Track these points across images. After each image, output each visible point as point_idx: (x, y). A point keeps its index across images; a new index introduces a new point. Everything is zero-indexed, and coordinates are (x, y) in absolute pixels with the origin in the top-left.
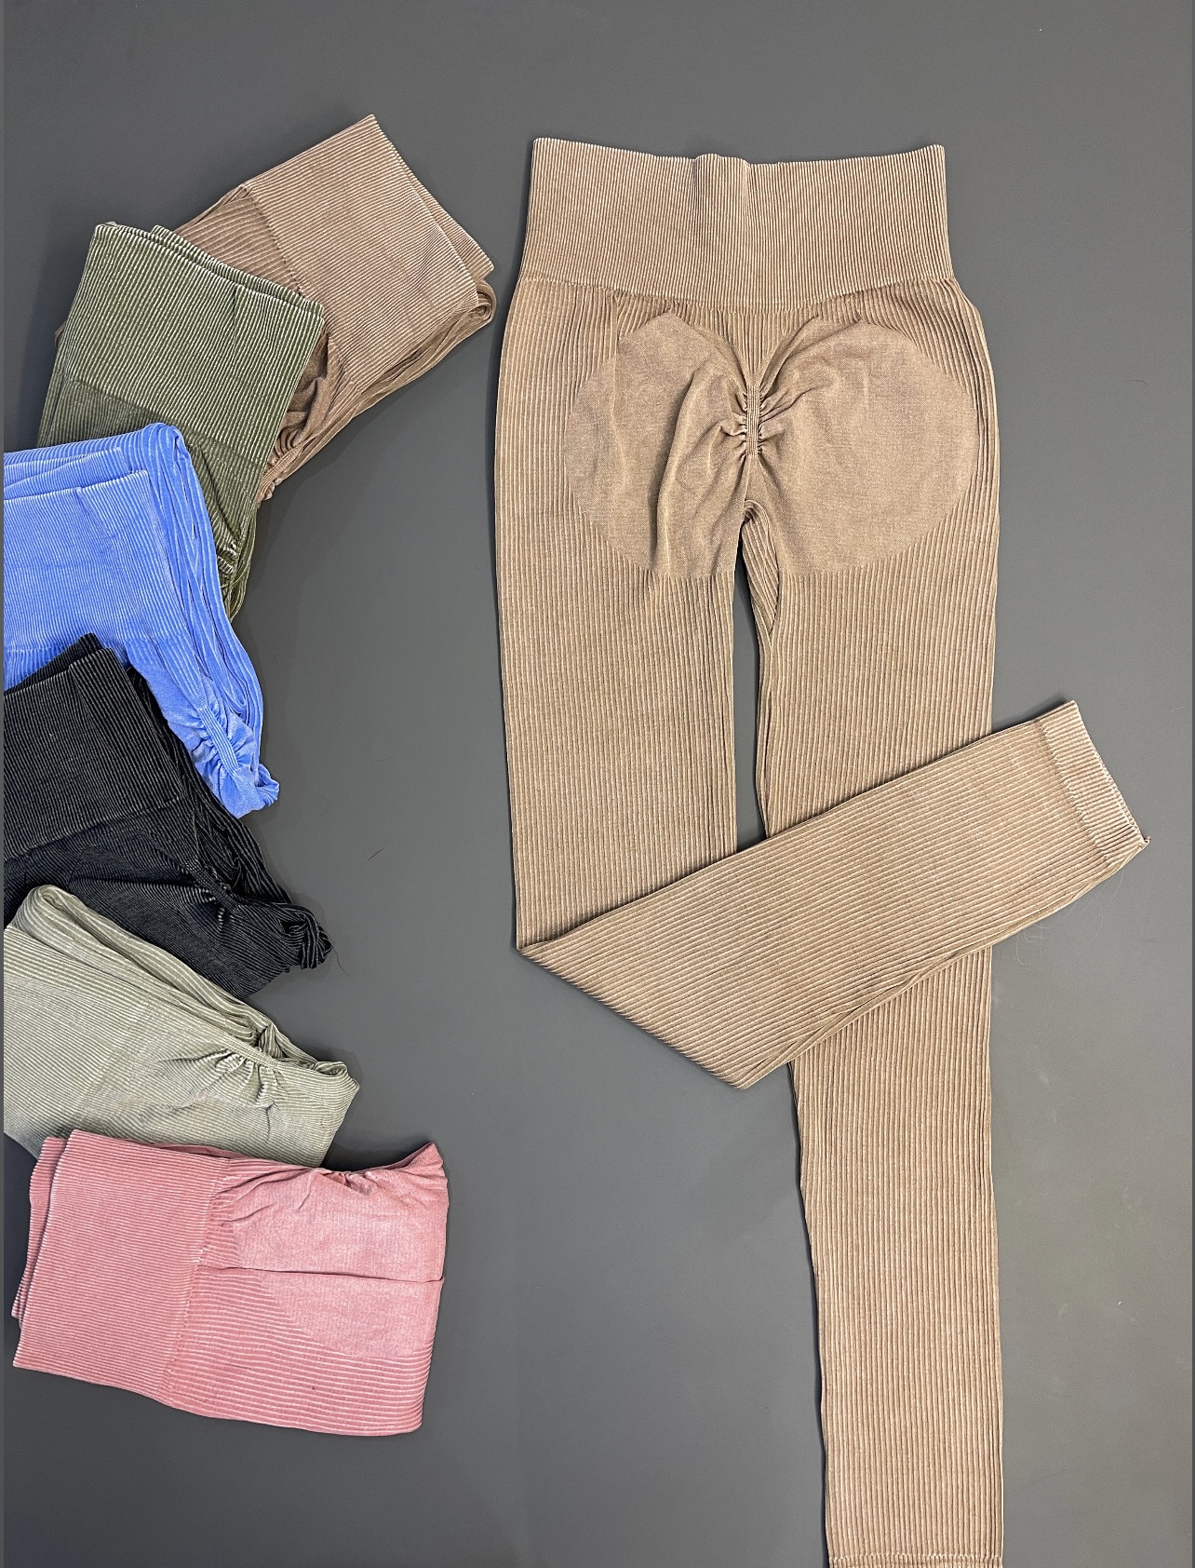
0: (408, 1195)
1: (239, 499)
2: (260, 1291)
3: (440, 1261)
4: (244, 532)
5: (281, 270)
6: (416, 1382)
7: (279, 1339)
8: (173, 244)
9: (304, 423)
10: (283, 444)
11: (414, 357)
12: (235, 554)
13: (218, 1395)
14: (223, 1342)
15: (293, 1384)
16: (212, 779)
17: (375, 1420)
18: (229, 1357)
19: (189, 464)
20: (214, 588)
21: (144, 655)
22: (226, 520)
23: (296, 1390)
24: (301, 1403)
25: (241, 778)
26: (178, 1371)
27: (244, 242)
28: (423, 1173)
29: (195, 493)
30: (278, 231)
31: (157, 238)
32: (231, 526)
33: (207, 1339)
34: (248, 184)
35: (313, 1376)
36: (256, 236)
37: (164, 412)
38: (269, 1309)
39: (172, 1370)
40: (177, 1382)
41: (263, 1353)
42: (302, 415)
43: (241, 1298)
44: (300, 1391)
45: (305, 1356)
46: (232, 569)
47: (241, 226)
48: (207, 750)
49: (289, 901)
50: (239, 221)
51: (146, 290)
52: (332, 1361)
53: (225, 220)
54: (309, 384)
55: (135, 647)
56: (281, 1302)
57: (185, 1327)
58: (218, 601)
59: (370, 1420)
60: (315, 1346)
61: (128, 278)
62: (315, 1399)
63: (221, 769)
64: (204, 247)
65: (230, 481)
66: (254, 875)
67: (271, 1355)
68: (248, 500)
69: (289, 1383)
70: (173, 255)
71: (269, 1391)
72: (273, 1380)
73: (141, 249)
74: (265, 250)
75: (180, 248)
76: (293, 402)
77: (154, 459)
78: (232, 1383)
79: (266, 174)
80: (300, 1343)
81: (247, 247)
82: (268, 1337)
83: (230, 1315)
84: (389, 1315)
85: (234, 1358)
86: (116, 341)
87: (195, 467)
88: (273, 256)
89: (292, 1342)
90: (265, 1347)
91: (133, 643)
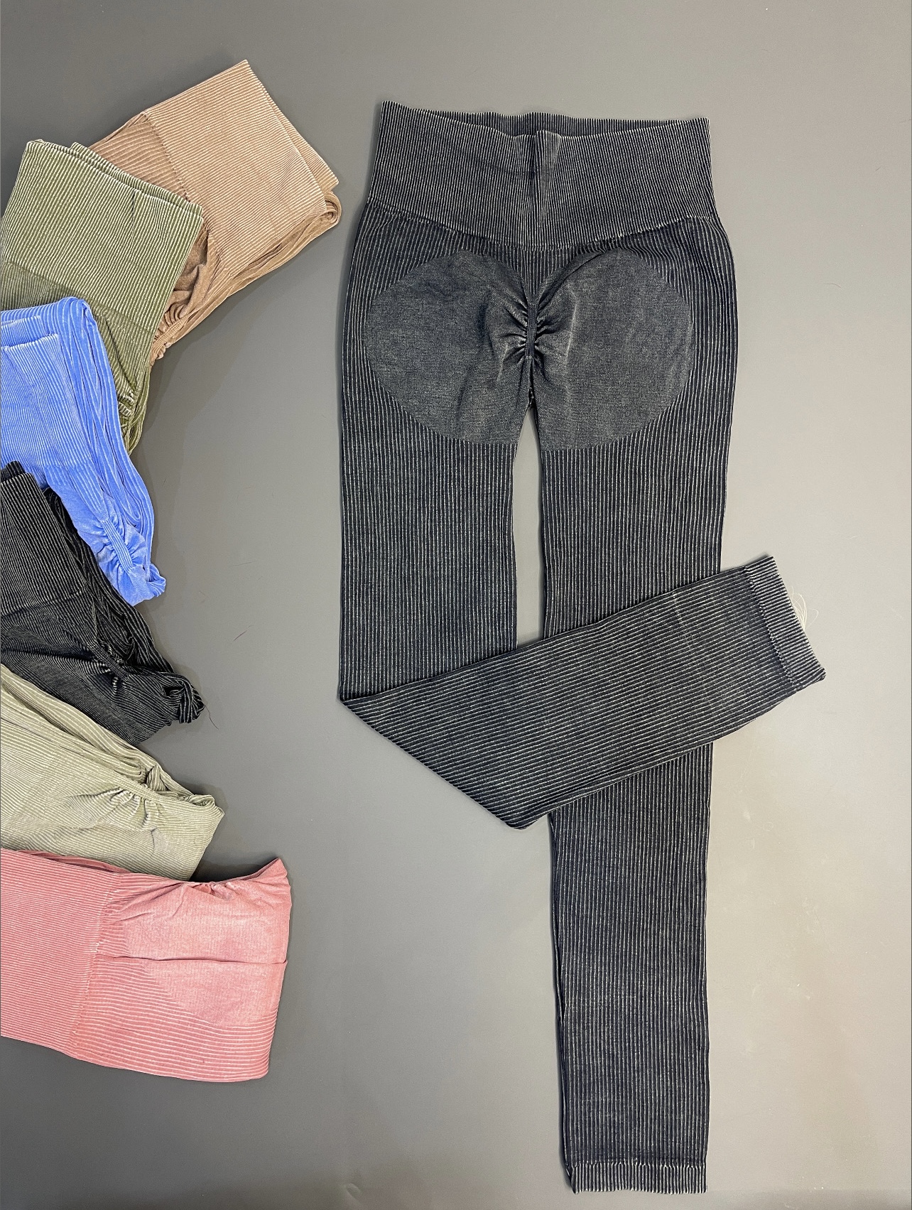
0: (260, 899)
1: (136, 359)
2: (143, 974)
3: (284, 948)
4: (140, 383)
5: (172, 179)
6: (263, 1040)
8: (87, 157)
9: (189, 299)
10: (172, 316)
11: (277, 249)
12: (133, 400)
13: (110, 1051)
14: (116, 1011)
15: (169, 1043)
16: (112, 576)
17: (232, 1070)
18: (122, 1023)
19: (95, 330)
20: (115, 428)
21: (59, 478)
22: (125, 374)
23: (171, 1048)
24: (175, 1058)
25: (135, 575)
26: (81, 1032)
27: (143, 157)
28: (271, 882)
29: (101, 353)
30: (171, 149)
31: (75, 153)
32: (129, 378)
33: (104, 1009)
34: (148, 112)
35: (184, 1037)
36: (152, 152)
37: (77, 288)
38: (152, 987)
39: (77, 1032)
40: (79, 1040)
41: (147, 1020)
42: (187, 294)
43: (130, 979)
44: (175, 1049)
45: (179, 1022)
46: (131, 412)
47: (141, 144)
48: (109, 553)
49: (172, 671)
50: (140, 140)
51: (65, 192)
52: (200, 1027)
53: (129, 139)
54: (193, 268)
55: (53, 473)
56: (160, 982)
57: (86, 999)
58: (119, 436)
59: (228, 1070)
60: (188, 1015)
61: (51, 183)
62: (186, 1056)
63: (120, 568)
64: (112, 160)
65: (128, 343)
66: (145, 650)
67: (153, 1021)
68: (142, 359)
69: (166, 1043)
70: (87, 167)
71: (151, 1049)
72: (153, 1040)
73: (61, 161)
74: (159, 163)
75: (93, 160)
76: (179, 283)
77: (66, 326)
78: (122, 1042)
79: (161, 104)
80: (175, 1013)
81: (145, 160)
82: (150, 1007)
83: (122, 991)
84: (244, 989)
85: (125, 1024)
87: (100, 332)
88: (166, 168)
89: (169, 1012)
90: (148, 1016)
91: (50, 468)
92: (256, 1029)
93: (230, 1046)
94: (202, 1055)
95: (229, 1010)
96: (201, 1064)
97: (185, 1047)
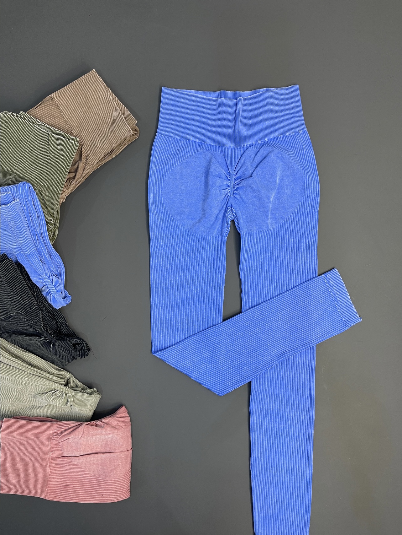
0: (117, 425)
1: (53, 206)
2: (72, 463)
3: (130, 444)
4: (55, 215)
5: (65, 124)
6: (126, 483)
7: (81, 476)
8: (27, 118)
9: (75, 176)
10: (68, 184)
11: (112, 152)
12: (53, 222)
13: (64, 495)
14: (63, 479)
15: (87, 489)
16: (48, 298)
17: (115, 497)
18: (65, 483)
19: (35, 195)
20: (46, 235)
21: (23, 258)
22: (49, 212)
23: (88, 491)
24: (90, 495)
25: (58, 297)
26: (49, 489)
27: (52, 115)
28: (121, 416)
29: (38, 204)
30: (64, 111)
31: (21, 116)
32: (51, 213)
33: (58, 478)
34: (52, 95)
35: (93, 486)
36: (56, 113)
37: (26, 176)
38: (76, 467)
39: (48, 489)
40: (50, 493)
41: (77, 481)
42: (74, 174)
43: (67, 465)
44: (90, 491)
45: (90, 480)
46: (52, 227)
47: (51, 109)
48: (46, 289)
49: (77, 337)
50: (50, 108)
51: (18, 135)
52: (99, 481)
53: (45, 108)
54: (76, 163)
55: (20, 256)
56: (80, 465)
57: (50, 476)
58: (48, 239)
59: (113, 497)
60: (93, 477)
61: (12, 131)
62: (94, 494)
63: (51, 295)
65: (49, 199)
66: (64, 328)
68: (56, 205)
70: (27, 122)
71: (80, 493)
72: (80, 489)
73: (16, 121)
74: (59, 118)
75: (30, 119)
76: (70, 170)
77: (22, 195)
78: (67, 491)
79: (58, 91)
80: (88, 476)
81: (52, 117)
82: (77, 475)
85: (67, 483)
86: (9, 152)
87: (37, 195)
88: (62, 120)
89: (85, 476)
90: (77, 479)
91: (19, 255)
92: (123, 479)
93: (113, 487)
94: (101, 492)
95: (110, 473)
96: (101, 496)
97: (94, 490)
